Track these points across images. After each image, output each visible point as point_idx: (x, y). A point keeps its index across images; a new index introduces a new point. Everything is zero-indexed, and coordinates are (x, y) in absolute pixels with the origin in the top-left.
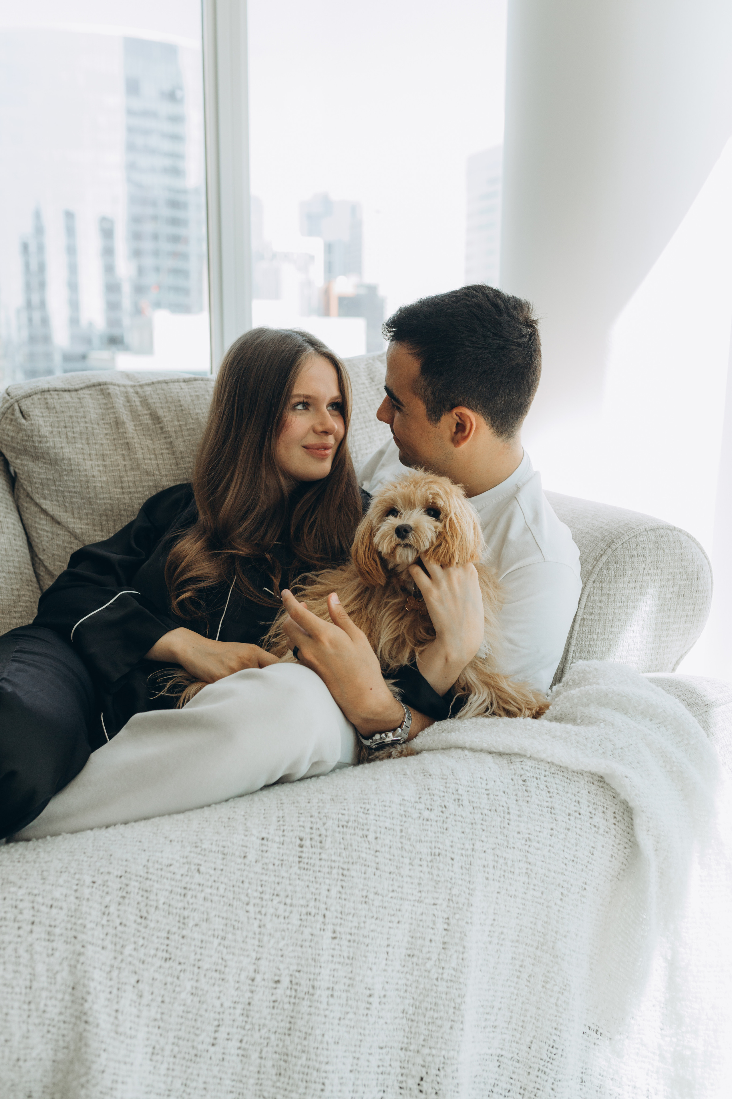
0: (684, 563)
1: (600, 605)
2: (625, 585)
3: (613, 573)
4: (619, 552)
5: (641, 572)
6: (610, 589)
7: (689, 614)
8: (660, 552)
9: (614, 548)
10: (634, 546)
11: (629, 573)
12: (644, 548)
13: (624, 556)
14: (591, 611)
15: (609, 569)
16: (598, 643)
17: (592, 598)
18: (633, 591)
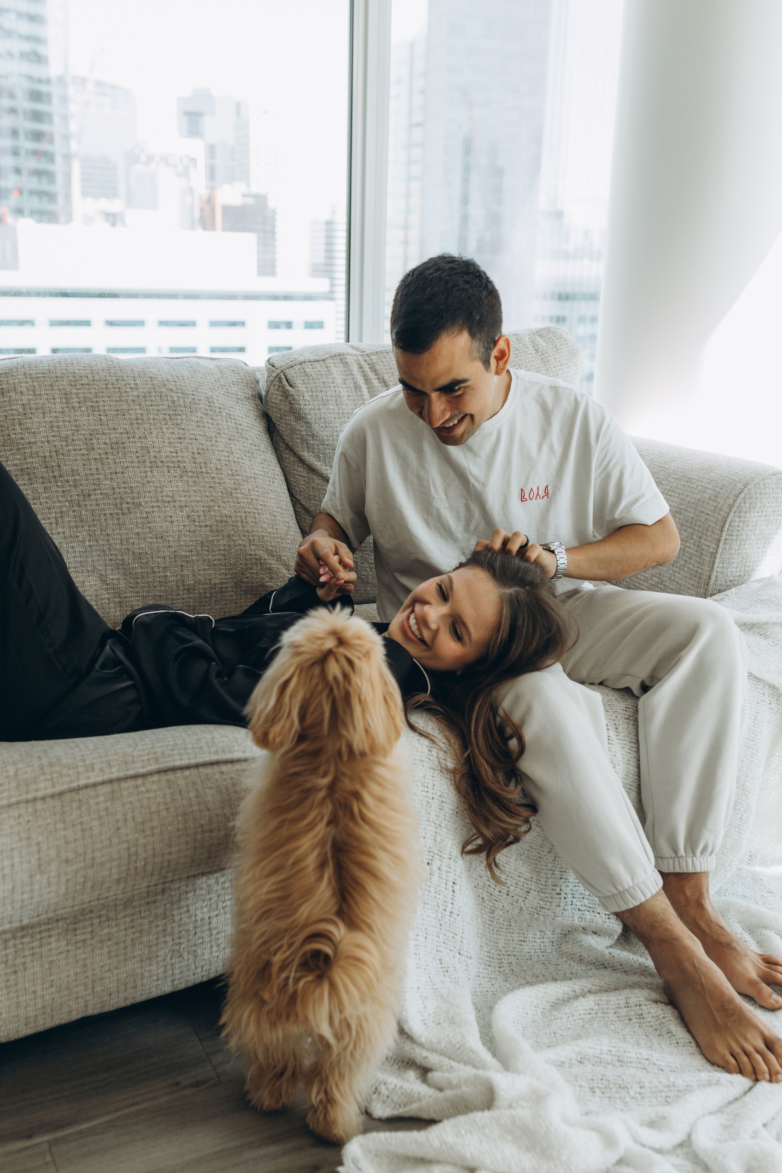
2: (755, 515)
3: (748, 506)
4: (753, 490)
5: (767, 505)
9: (748, 488)
10: (762, 486)
11: (758, 505)
13: (756, 493)
14: (731, 533)
15: (745, 503)
16: (735, 556)
17: (733, 524)
18: (760, 518)
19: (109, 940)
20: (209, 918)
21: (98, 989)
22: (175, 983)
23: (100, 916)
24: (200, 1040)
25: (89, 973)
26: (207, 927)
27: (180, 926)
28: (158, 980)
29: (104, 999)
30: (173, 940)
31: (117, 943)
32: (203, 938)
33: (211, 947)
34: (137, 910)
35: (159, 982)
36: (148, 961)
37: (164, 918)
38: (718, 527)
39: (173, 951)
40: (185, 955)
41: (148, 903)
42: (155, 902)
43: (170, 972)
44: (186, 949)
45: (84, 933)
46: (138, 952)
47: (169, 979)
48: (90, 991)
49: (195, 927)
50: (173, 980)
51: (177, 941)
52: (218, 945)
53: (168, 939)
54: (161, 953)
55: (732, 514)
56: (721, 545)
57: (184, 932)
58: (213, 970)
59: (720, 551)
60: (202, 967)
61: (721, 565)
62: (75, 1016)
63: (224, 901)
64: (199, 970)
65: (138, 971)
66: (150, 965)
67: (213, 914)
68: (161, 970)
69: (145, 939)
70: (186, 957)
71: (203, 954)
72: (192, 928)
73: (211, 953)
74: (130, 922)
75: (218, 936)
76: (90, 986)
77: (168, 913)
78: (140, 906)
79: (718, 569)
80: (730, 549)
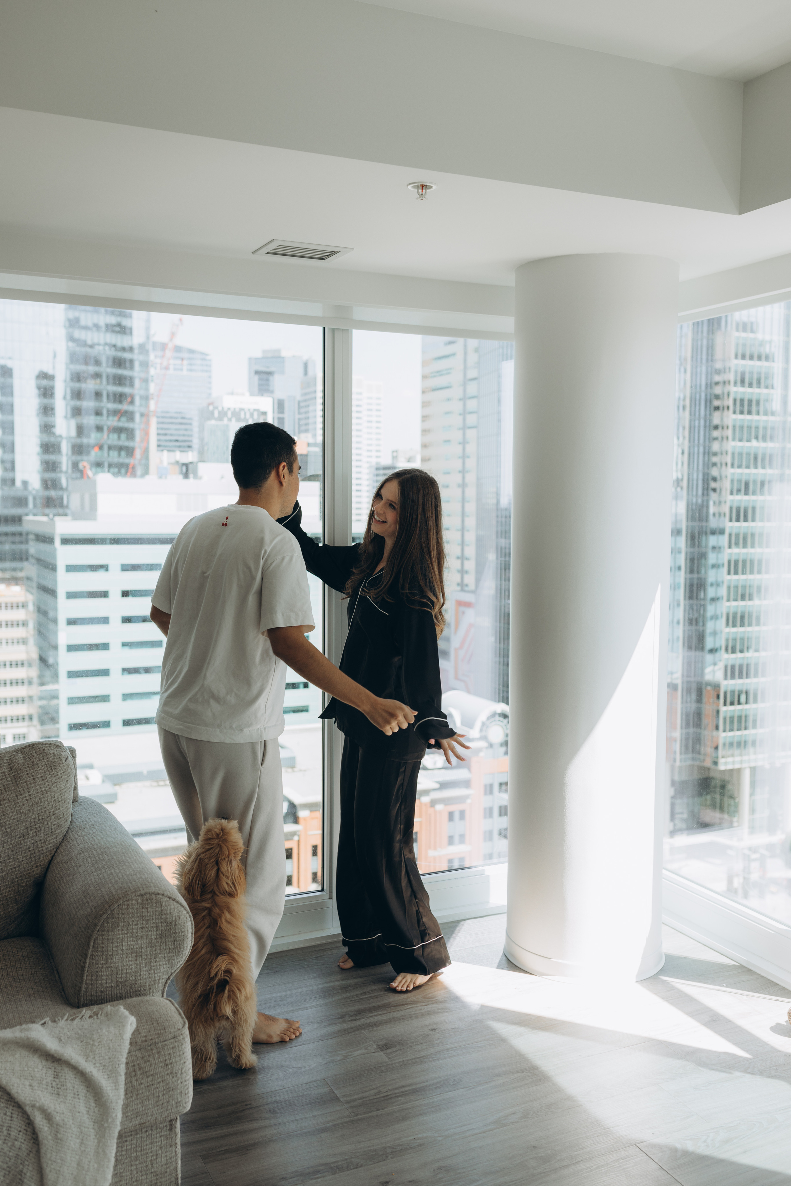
0: (163, 916)
1: (102, 946)
2: (120, 932)
3: (110, 925)
4: (116, 911)
5: (131, 923)
7: (171, 947)
8: (144, 910)
9: (112, 909)
11: (120, 925)
12: (133, 908)
13: (118, 914)
14: (97, 949)
15: (108, 923)
16: (102, 970)
17: (99, 941)
18: (126, 936)
55: (95, 932)
79: (88, 982)
80: (97, 964)
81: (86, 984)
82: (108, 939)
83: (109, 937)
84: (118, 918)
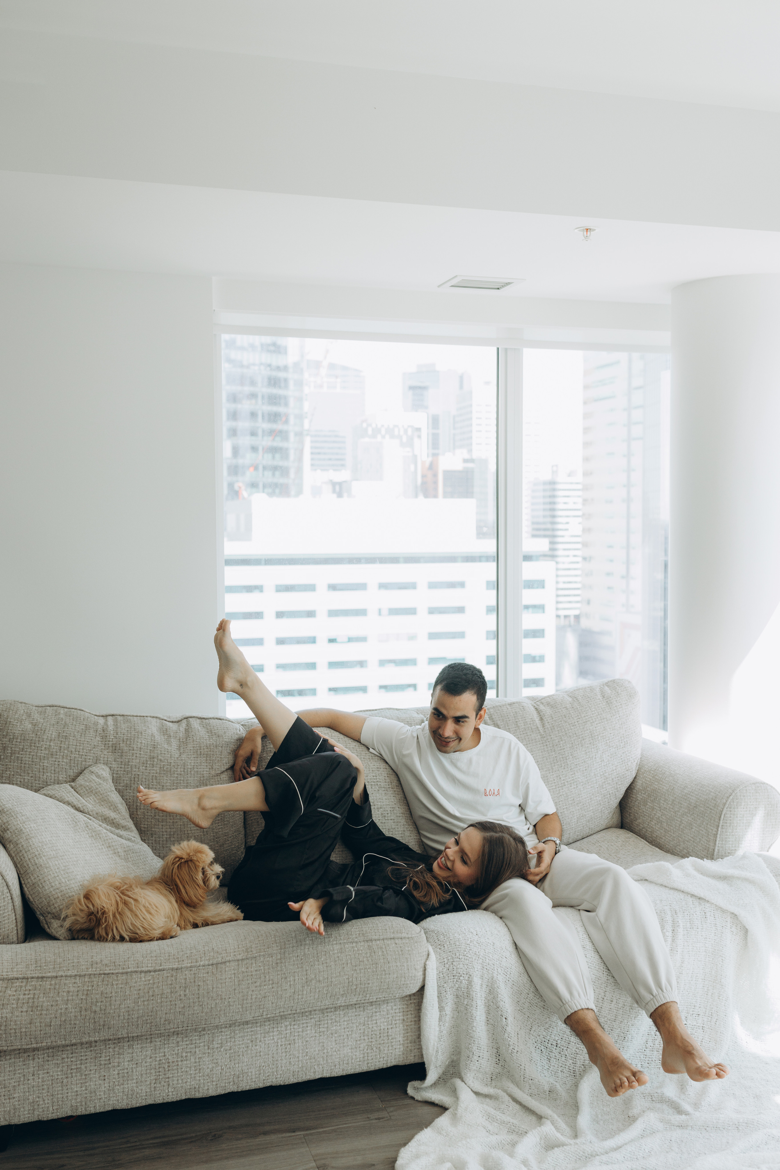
1: (730, 819)
2: (742, 810)
3: (737, 804)
5: (749, 803)
6: (735, 811)
8: (757, 795)
9: (736, 792)
10: (745, 791)
11: (743, 804)
12: (750, 792)
13: (741, 795)
14: (726, 822)
15: (733, 802)
16: (730, 837)
17: (726, 815)
18: (746, 812)
19: (336, 1033)
20: (388, 1029)
21: (329, 1061)
22: (369, 1065)
23: (332, 1019)
24: (381, 1101)
25: (325, 1051)
26: (386, 1034)
27: (372, 1031)
28: (360, 1061)
29: (332, 1068)
30: (368, 1039)
31: (340, 1036)
32: (384, 1040)
33: (388, 1046)
34: (351, 1018)
35: (361, 1063)
36: (355, 1049)
37: (364, 1025)
38: (717, 817)
39: (368, 1045)
40: (374, 1049)
41: (356, 1016)
42: (359, 1015)
43: (366, 1058)
44: (375, 1046)
45: (323, 1028)
46: (350, 1043)
47: (366, 1062)
48: (325, 1062)
49: (380, 1033)
50: (368, 1063)
51: (371, 1040)
52: (392, 1046)
53: (366, 1038)
54: (362, 1046)
55: (725, 809)
56: (720, 829)
57: (374, 1035)
58: (389, 1061)
59: (719, 833)
60: (384, 1057)
61: (721, 842)
62: (318, 1076)
63: (396, 1020)
64: (382, 1059)
65: (350, 1054)
66: (356, 1052)
67: (389, 1027)
68: (362, 1056)
69: (354, 1036)
70: (375, 1050)
71: (384, 1050)
72: (378, 1034)
73: (388, 1050)
74: (347, 1025)
75: (392, 1041)
76: (325, 1059)
77: (366, 1023)
78: (352, 1016)
79: (719, 845)
80: (726, 832)
81: (718, 846)
82: (734, 814)
83: (735, 813)
84: (741, 799)
